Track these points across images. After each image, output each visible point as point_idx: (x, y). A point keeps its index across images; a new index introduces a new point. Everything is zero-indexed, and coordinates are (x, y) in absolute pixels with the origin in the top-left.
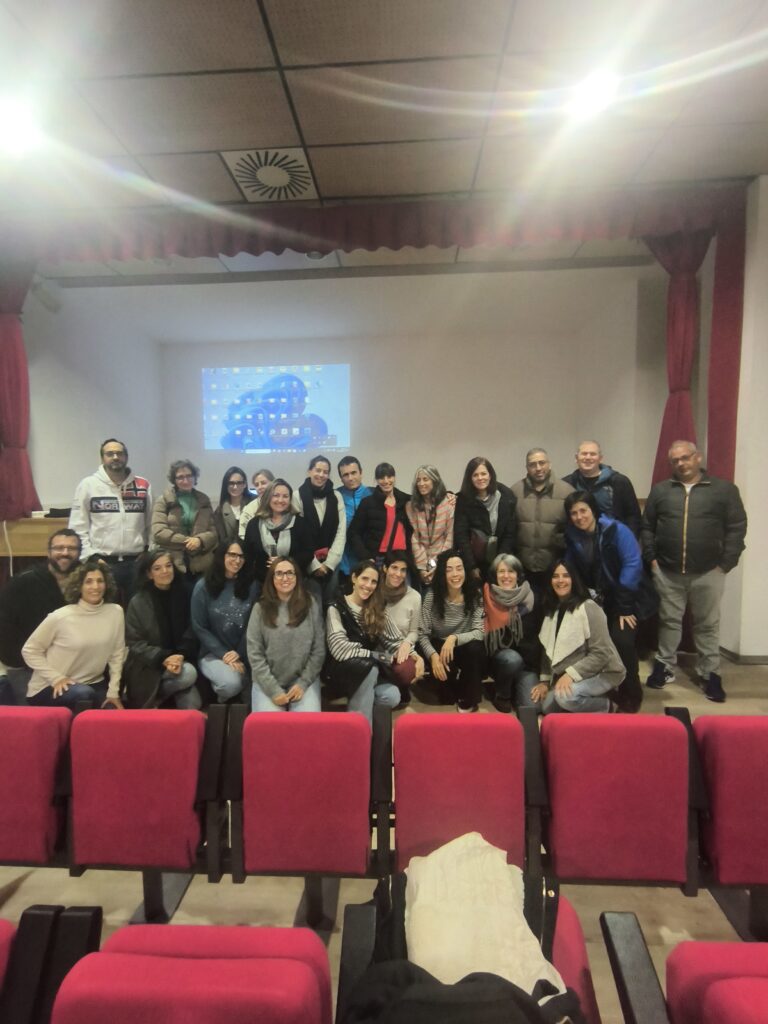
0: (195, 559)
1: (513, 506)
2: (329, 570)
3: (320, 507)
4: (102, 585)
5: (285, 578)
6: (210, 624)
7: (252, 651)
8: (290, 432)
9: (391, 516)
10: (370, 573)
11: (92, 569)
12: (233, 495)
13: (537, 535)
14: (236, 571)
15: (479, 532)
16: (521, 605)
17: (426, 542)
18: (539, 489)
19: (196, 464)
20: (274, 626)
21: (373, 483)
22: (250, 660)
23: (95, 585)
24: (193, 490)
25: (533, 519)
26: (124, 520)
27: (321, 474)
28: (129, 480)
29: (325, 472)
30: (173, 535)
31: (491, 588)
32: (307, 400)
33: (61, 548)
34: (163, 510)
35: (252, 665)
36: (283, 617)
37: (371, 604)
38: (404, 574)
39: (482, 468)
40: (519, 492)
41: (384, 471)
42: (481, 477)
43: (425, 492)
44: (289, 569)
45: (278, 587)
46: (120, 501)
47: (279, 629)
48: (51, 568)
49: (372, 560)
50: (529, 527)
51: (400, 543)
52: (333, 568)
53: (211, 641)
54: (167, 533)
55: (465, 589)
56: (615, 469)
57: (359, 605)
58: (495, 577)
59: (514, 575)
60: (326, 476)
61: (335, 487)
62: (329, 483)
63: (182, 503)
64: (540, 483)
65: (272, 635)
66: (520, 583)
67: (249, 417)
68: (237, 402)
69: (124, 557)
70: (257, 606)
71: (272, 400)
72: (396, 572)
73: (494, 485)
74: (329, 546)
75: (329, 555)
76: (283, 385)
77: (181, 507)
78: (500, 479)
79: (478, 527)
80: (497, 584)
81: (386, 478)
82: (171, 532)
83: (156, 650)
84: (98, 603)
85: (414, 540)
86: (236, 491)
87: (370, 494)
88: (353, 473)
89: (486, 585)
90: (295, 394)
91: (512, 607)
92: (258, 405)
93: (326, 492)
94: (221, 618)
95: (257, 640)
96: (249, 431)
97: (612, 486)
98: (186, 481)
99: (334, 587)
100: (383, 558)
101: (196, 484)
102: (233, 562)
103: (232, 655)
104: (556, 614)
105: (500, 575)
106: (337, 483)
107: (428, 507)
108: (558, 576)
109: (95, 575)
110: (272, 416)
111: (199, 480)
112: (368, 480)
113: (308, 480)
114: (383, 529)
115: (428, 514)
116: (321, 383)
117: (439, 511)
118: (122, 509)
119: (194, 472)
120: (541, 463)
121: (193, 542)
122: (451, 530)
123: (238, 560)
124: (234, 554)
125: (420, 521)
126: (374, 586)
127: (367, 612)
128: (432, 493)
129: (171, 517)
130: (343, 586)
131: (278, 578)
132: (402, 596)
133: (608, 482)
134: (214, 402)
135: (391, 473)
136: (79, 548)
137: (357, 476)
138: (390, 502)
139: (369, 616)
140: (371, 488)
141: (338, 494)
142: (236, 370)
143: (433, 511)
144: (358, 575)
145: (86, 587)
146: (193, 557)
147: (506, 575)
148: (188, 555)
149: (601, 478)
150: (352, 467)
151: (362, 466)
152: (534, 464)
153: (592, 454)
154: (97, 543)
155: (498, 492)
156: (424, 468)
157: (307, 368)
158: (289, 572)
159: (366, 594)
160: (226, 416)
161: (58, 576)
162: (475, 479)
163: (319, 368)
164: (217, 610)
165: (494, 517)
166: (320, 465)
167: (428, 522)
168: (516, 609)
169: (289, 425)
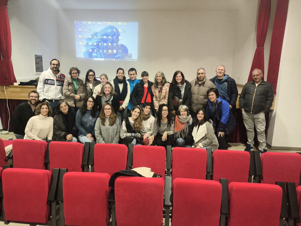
0: (78, 102)
1: (190, 88)
2: (123, 109)
3: (121, 86)
4: (47, 110)
5: (108, 111)
6: (82, 124)
7: (97, 133)
8: (112, 51)
9: (146, 91)
10: (137, 110)
11: (44, 105)
12: (90, 79)
13: (197, 100)
14: (91, 107)
15: (177, 98)
16: (188, 122)
17: (158, 99)
18: (200, 83)
19: (79, 69)
20: (104, 125)
21: (141, 78)
22: (96, 136)
23: (45, 110)
24: (78, 78)
25: (196, 93)
26: (56, 88)
27: (121, 74)
28: (59, 74)
29: (122, 73)
30: (70, 94)
31: (178, 116)
32: (120, 38)
33: (33, 97)
34: (67, 85)
35: (97, 137)
36: (107, 122)
37: (138, 121)
38: (150, 110)
39: (179, 75)
40: (193, 84)
41: (145, 74)
42: (178, 78)
43: (159, 81)
44: (109, 108)
45: (105, 113)
46: (55, 81)
47: (106, 126)
48: (29, 103)
49: (138, 106)
50: (195, 97)
51: (149, 100)
52: (124, 108)
53: (82, 130)
54: (68, 93)
55: (168, 117)
56: (230, 76)
57: (133, 121)
58: (180, 113)
59: (186, 112)
60: (123, 75)
61: (127, 79)
62: (124, 78)
63: (74, 83)
64: (201, 81)
65: (103, 128)
66: (188, 115)
67: (95, 44)
68: (90, 37)
69: (55, 101)
70: (99, 119)
71: (105, 37)
72: (147, 110)
73: (183, 81)
74: (124, 100)
75: (123, 103)
76: (110, 30)
77: (73, 84)
78: (186, 79)
79: (176, 96)
80: (180, 115)
81: (145, 77)
82: (70, 93)
83: (64, 133)
84: (46, 116)
85: (154, 99)
86: (91, 79)
87: (139, 82)
88: (134, 74)
89: (177, 116)
90: (115, 35)
91: (185, 123)
92: (99, 39)
93: (124, 81)
94: (86, 123)
95: (98, 130)
96: (95, 50)
97: (227, 82)
98: (75, 75)
99: (125, 115)
100: (142, 105)
101: (79, 76)
102: (90, 105)
103: (89, 135)
104: (198, 126)
105: (181, 113)
106: (127, 78)
107: (159, 87)
108: (199, 114)
109: (45, 106)
110: (105, 44)
111: (80, 75)
112: (139, 77)
113: (117, 77)
114: (143, 95)
115: (159, 89)
116: (126, 30)
117: (163, 88)
118: (56, 85)
119: (78, 72)
120: (202, 73)
121: (77, 97)
122: (167, 96)
123: (91, 103)
124: (90, 101)
125: (156, 92)
126: (139, 114)
127: (136, 123)
128: (161, 82)
129: (70, 87)
130: (128, 114)
131: (105, 111)
132: (149, 117)
133: (226, 81)
134: (80, 36)
135: (147, 75)
136: (38, 97)
137: (135, 75)
138: (146, 85)
139: (137, 124)
140: (140, 80)
141: (127, 82)
142: (89, 23)
143: (161, 88)
144: (133, 111)
145: (42, 110)
146: (77, 102)
147: (183, 113)
148: (75, 101)
149: (224, 79)
150: (134, 72)
151: (137, 72)
152: (199, 74)
153: (222, 70)
154: (46, 95)
155: (185, 84)
156: (159, 72)
157: (120, 23)
158: (110, 109)
159: (136, 117)
160: (85, 43)
161: (31, 106)
162: (176, 78)
163: (125, 24)
164: (85, 120)
165: (183, 92)
166: (120, 71)
167: (159, 92)
168: (186, 124)
169: (112, 49)
